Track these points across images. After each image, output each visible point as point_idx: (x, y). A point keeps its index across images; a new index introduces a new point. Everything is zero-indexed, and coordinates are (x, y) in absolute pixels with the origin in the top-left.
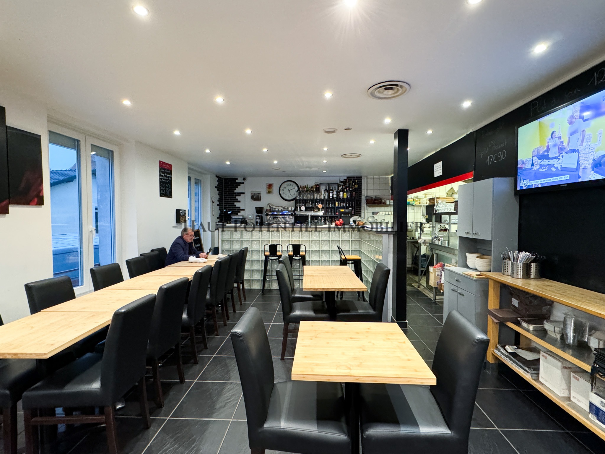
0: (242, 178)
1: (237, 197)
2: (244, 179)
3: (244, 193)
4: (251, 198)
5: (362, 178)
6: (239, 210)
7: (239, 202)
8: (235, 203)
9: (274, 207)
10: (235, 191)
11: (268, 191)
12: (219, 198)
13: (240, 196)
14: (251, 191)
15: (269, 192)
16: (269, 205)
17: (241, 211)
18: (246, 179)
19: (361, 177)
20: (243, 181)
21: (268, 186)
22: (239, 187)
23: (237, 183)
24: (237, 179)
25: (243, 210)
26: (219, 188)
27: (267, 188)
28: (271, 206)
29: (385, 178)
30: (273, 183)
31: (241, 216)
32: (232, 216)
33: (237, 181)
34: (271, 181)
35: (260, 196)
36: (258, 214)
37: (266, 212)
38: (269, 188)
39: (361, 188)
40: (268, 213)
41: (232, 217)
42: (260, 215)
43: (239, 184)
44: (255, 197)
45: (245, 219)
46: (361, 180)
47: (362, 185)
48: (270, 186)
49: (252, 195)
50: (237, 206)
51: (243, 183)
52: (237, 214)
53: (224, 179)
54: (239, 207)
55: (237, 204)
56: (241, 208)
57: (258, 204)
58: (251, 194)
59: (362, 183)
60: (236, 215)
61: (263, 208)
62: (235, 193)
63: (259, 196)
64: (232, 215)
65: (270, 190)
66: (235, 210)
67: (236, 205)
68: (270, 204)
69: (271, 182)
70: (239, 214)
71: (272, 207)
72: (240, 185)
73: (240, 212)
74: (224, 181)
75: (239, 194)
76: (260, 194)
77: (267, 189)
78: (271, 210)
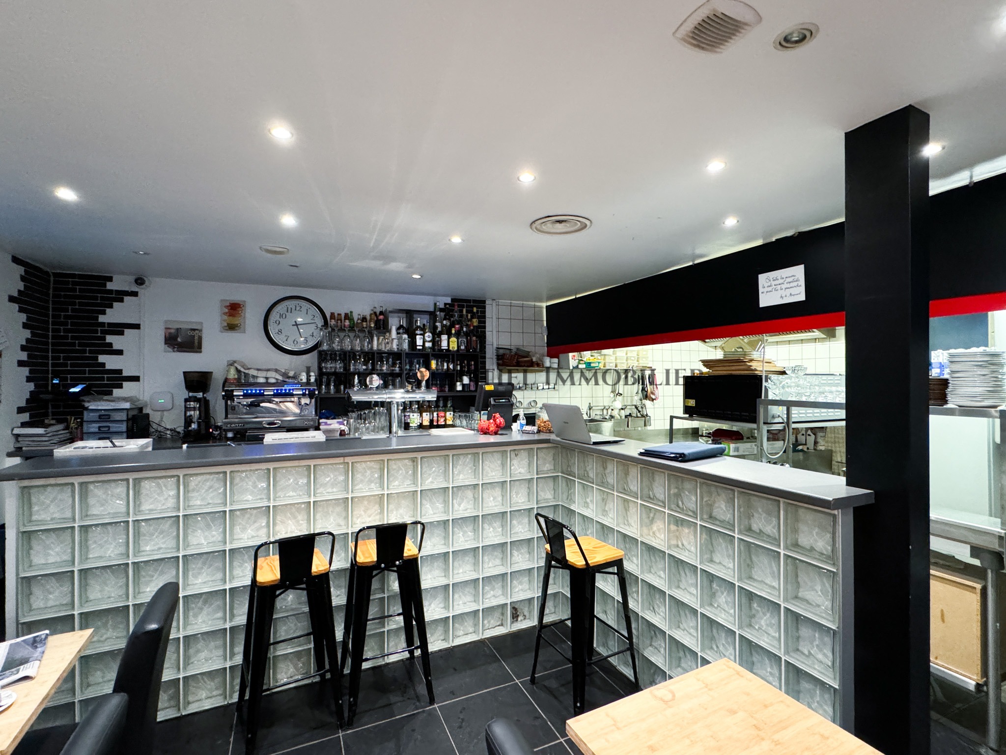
0: (132, 279)
1: (109, 339)
2: (140, 281)
3: (137, 326)
4: (166, 343)
5: (487, 302)
6: (118, 378)
7: (120, 352)
8: (102, 358)
9: (252, 372)
10: (102, 319)
11: (228, 324)
12: (27, 340)
13: (122, 333)
14: (166, 322)
15: (232, 327)
16: (236, 365)
17: (125, 384)
18: (147, 283)
19: (484, 302)
20: (135, 288)
21: (226, 307)
22: (115, 304)
23: (111, 291)
24: (110, 279)
25: (136, 379)
26: (25, 303)
27: (225, 314)
28: (242, 370)
29: (535, 307)
30: (245, 301)
31: (125, 399)
32: (89, 402)
33: (110, 286)
34: (236, 293)
35: (200, 338)
36: (191, 394)
37: (224, 386)
38: (231, 315)
39: (485, 327)
40: (232, 391)
41: (86, 405)
42: (200, 395)
43: (120, 296)
44: (179, 340)
45: (141, 409)
46: (484, 307)
47: (487, 320)
48: (234, 308)
49: (170, 333)
50: (108, 367)
51: (135, 294)
52: (111, 393)
53: (55, 275)
54: (120, 371)
55: (110, 362)
56: (125, 374)
57: (193, 362)
58: (166, 328)
59: (487, 316)
60: (106, 397)
61: (212, 373)
62: (103, 324)
63: (196, 338)
64: (85, 398)
65: (235, 321)
66: (102, 379)
67: (103, 365)
68: (235, 362)
69: (236, 298)
70: (117, 392)
71: (247, 371)
72: (122, 301)
73: (121, 386)
74: (55, 282)
75: (118, 329)
76: (200, 331)
77: (226, 317)
78: (243, 380)
